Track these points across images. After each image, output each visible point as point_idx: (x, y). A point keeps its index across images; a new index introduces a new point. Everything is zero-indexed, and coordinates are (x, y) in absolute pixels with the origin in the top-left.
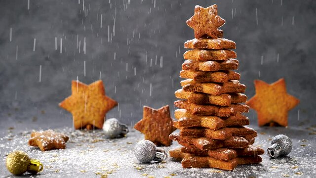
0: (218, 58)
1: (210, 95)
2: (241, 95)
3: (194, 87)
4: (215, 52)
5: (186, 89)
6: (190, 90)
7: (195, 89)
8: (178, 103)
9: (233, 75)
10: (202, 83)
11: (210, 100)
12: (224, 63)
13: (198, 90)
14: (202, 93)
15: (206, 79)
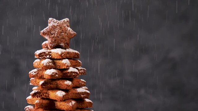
0: (60, 67)
1: (56, 101)
2: (87, 100)
3: (42, 94)
4: (58, 61)
5: (34, 95)
6: (37, 96)
7: (42, 96)
8: (28, 108)
9: (79, 82)
10: (48, 90)
11: (56, 105)
12: (66, 72)
13: (45, 96)
14: (48, 99)
15: (52, 86)
